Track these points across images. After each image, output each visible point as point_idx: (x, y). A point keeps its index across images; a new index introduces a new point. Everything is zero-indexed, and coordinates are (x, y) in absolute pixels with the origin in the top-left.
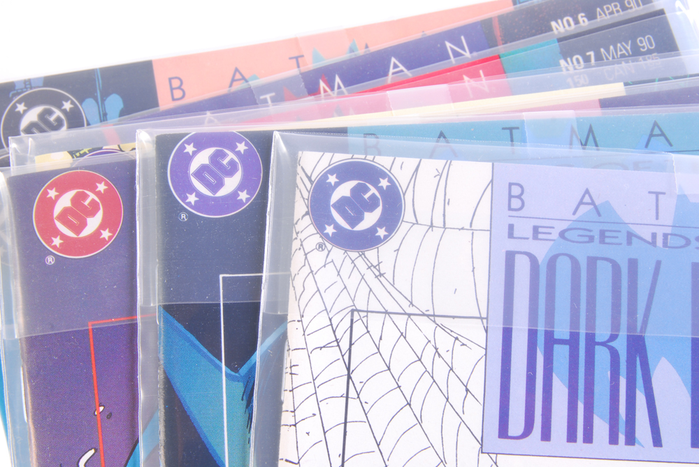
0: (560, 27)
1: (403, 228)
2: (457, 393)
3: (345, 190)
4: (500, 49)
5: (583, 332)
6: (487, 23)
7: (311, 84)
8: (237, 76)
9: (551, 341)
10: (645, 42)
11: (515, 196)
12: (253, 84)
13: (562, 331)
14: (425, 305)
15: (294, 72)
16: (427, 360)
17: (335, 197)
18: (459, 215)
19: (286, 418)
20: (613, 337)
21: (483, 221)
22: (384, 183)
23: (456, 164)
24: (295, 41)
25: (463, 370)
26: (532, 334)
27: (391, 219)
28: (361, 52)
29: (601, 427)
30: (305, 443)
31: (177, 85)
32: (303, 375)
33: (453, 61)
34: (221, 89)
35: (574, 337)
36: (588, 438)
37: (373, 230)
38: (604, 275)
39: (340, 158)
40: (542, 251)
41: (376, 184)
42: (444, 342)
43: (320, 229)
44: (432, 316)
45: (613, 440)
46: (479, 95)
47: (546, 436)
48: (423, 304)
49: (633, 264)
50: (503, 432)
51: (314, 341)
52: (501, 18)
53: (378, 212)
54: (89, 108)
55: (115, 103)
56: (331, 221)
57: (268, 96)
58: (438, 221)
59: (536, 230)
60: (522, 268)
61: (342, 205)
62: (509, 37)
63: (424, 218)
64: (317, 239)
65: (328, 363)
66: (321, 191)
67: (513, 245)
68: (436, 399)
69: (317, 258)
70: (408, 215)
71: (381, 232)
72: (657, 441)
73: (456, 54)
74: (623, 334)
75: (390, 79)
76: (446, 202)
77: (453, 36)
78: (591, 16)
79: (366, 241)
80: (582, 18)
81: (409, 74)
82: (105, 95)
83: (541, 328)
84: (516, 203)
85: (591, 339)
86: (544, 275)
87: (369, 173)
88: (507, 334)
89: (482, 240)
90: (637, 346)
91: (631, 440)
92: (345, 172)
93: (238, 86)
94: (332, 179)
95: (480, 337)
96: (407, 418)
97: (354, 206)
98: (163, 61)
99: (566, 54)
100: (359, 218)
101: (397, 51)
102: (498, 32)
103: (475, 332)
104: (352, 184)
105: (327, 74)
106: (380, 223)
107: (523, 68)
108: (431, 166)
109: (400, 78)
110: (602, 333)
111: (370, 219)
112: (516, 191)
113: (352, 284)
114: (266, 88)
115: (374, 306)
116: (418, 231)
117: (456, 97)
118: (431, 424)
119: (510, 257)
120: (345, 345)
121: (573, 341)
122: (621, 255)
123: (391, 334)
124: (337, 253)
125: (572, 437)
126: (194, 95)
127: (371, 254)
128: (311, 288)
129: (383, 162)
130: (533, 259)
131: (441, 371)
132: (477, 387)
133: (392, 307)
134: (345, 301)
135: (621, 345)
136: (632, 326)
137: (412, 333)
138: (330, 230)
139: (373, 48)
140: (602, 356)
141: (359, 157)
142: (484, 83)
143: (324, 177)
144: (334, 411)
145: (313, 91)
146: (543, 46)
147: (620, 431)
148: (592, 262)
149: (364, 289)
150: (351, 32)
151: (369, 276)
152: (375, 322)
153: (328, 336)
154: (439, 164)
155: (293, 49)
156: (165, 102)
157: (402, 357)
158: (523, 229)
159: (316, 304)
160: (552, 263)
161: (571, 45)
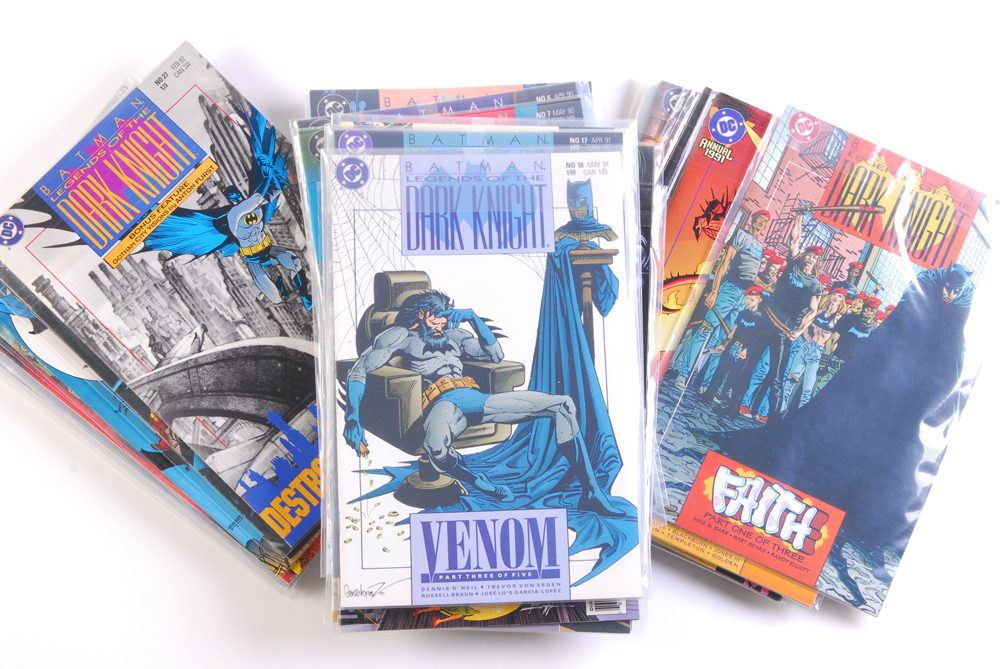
0: (540, 100)
1: (369, 180)
2: (392, 236)
3: (348, 168)
4: (515, 105)
5: (435, 212)
6: (511, 94)
7: (440, 108)
8: (411, 100)
9: (424, 216)
10: (571, 110)
11: (408, 167)
12: (418, 105)
13: (427, 213)
14: (379, 207)
15: (434, 103)
16: (381, 225)
17: (345, 171)
18: (389, 175)
19: (334, 248)
20: (445, 213)
21: (397, 176)
22: (362, 165)
23: (387, 156)
24: (436, 90)
25: (394, 228)
26: (417, 214)
27: (365, 177)
28: (461, 98)
29: (443, 244)
30: (341, 256)
31: (388, 101)
32: (339, 233)
33: (496, 107)
34: (404, 105)
35: (432, 214)
36: (438, 248)
37: (359, 182)
38: (441, 192)
39: (346, 156)
40: (419, 185)
41: (359, 165)
42: (387, 219)
43: (341, 182)
44: (382, 210)
45: (447, 248)
46: (504, 123)
47: (424, 248)
48: (379, 206)
49: (451, 188)
50: (409, 248)
51: (342, 221)
52: (517, 93)
53: (360, 175)
54: (352, 105)
55: (363, 104)
56: (344, 179)
57: (423, 111)
58: (382, 177)
59: (416, 178)
60: (412, 191)
61: (347, 173)
62: (519, 101)
63: (377, 176)
64: (340, 186)
65: (347, 228)
66: (339, 170)
67: (409, 184)
68: (385, 238)
69: (340, 193)
70: (371, 175)
71: (362, 182)
72: (462, 248)
73: (498, 105)
74: (449, 212)
75: (470, 111)
76: (384, 170)
77: (497, 97)
78: (552, 97)
79: (357, 186)
80: (549, 97)
81: (478, 110)
82: (359, 101)
83: (420, 212)
84: (409, 169)
85: (437, 214)
86: (420, 194)
87: (356, 162)
88: (408, 214)
89: (398, 183)
90: (454, 216)
91: (453, 248)
92: (348, 161)
93: (412, 105)
94: (343, 164)
95: (399, 216)
96: (376, 245)
97: (351, 174)
98: (384, 91)
99: (539, 111)
100: (354, 178)
101: (474, 100)
102: (515, 98)
103: (397, 215)
104: (350, 166)
105: (447, 105)
106: (361, 179)
107: (523, 115)
108: (378, 158)
109: (474, 111)
110: (441, 212)
111: (358, 178)
112: (409, 165)
113: (353, 200)
114: (422, 108)
115: (362, 208)
116: (375, 181)
117: (496, 123)
118: (384, 247)
119: (408, 188)
120: (352, 222)
121: (431, 216)
122: (447, 185)
123: (368, 217)
124: (347, 190)
125: (433, 248)
126: (394, 106)
127: (359, 190)
128: (339, 203)
129: (361, 157)
130: (416, 188)
131: (386, 229)
132: (399, 233)
133: (368, 208)
134: (351, 207)
135: (448, 216)
136: (452, 209)
137: (375, 216)
138: (344, 182)
139: (466, 98)
140: (442, 220)
141: (352, 156)
142: (506, 119)
143: (340, 164)
144: (350, 245)
145: (440, 111)
146: (531, 106)
147: (450, 245)
148: (437, 188)
149: (357, 203)
150: (458, 89)
151: (359, 198)
152: (362, 213)
153: (346, 219)
154: (381, 157)
155: (435, 93)
156: (382, 107)
157: (372, 225)
158: (412, 178)
159: (341, 208)
160: (423, 189)
161: (541, 107)
